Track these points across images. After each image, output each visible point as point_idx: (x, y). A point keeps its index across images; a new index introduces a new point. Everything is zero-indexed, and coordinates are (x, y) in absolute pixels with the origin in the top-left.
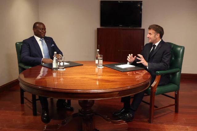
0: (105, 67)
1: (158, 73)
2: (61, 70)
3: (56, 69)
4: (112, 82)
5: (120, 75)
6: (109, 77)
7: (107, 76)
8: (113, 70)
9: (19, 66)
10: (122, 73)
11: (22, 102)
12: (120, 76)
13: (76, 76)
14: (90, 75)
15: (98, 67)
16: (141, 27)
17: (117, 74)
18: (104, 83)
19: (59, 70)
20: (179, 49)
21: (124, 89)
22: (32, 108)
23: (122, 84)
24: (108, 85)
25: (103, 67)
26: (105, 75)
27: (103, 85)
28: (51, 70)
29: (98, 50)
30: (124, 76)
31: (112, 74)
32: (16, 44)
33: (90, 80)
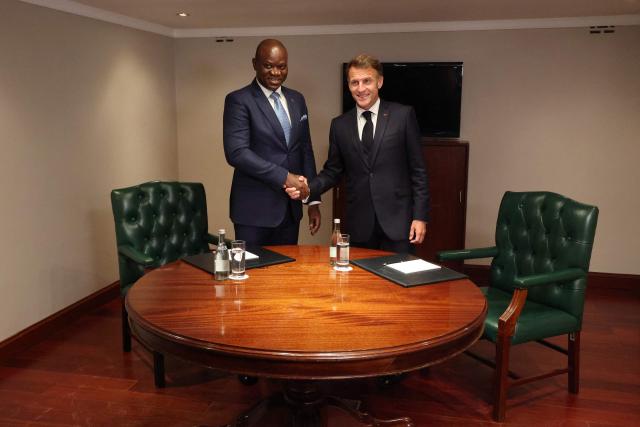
0: (357, 269)
1: (519, 284)
2: (237, 278)
3: (225, 274)
4: (378, 323)
5: (399, 298)
6: (369, 304)
7: (362, 301)
8: (380, 281)
9: (121, 254)
10: (404, 291)
11: (127, 348)
12: (399, 303)
13: (277, 301)
14: (316, 296)
15: (336, 268)
16: (458, 136)
17: (390, 297)
18: (354, 329)
19: (230, 277)
20: (581, 213)
21: (411, 349)
22: (152, 364)
23: (403, 334)
24: (366, 334)
25: (350, 269)
26: (359, 299)
27: (350, 334)
28: (209, 276)
29: (337, 221)
30: (409, 301)
31: (375, 296)
32: (113, 194)
33: (314, 315)
